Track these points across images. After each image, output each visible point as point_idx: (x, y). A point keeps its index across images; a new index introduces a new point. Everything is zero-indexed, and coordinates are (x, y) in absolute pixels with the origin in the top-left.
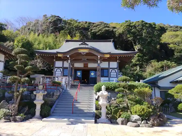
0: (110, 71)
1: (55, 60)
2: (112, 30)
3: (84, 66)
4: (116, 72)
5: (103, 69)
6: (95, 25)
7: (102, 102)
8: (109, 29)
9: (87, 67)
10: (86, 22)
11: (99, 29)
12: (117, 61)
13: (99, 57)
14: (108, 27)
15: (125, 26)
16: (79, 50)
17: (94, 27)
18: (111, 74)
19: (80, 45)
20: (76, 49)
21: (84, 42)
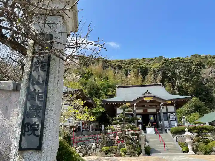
0: (169, 115)
1: (116, 107)
3: (144, 112)
4: (174, 116)
9: (147, 112)
12: (174, 105)
13: (162, 103)
16: (144, 98)
18: (170, 118)
19: (144, 94)
20: (142, 98)
21: (147, 91)
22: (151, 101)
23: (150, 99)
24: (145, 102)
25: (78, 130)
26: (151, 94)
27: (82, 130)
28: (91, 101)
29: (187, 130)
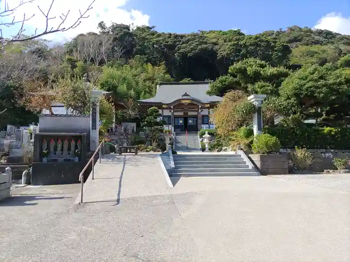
2: (212, 48)
3: (184, 114)
5: (203, 116)
6: (184, 40)
7: (206, 141)
8: (206, 48)
10: (170, 34)
11: (191, 47)
13: (200, 107)
14: (206, 43)
15: (231, 45)
16: (182, 101)
17: (183, 43)
19: (182, 96)
20: (180, 100)
21: (186, 93)
22: (189, 104)
23: (188, 102)
24: (183, 104)
25: (110, 131)
26: (189, 96)
27: (114, 130)
28: (123, 104)
29: (206, 132)
